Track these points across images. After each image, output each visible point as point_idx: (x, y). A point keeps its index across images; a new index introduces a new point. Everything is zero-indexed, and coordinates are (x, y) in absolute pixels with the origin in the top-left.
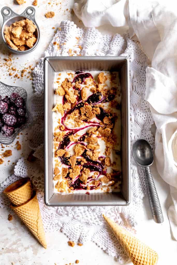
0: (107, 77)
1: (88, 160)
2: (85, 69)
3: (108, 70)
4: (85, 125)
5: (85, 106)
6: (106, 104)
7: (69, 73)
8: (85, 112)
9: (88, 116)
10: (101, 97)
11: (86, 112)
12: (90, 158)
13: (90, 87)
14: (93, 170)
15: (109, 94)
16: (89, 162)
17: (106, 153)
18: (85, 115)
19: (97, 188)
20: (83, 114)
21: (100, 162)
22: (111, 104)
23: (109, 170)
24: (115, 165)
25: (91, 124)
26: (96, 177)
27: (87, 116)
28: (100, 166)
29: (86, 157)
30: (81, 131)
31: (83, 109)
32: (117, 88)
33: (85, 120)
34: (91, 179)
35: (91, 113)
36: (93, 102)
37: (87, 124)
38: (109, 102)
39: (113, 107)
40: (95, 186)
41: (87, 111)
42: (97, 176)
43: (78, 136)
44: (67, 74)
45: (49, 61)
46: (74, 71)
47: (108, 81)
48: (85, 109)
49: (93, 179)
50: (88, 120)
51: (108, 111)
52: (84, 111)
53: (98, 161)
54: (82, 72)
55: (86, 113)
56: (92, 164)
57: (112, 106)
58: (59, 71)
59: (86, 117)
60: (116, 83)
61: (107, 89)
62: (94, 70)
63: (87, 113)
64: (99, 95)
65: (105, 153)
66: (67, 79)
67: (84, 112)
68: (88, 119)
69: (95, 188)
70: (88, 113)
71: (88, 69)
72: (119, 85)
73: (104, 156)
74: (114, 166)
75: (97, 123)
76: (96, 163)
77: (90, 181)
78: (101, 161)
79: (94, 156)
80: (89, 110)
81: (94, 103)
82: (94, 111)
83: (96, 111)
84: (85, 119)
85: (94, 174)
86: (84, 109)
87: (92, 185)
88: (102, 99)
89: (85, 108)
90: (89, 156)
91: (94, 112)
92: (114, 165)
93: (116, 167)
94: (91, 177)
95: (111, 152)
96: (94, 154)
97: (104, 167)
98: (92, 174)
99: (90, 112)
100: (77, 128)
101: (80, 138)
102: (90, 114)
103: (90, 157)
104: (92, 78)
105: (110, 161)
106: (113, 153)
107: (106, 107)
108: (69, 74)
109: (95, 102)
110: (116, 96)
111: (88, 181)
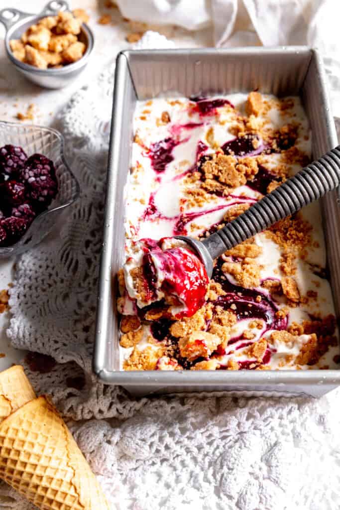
0: (270, 103)
1: (227, 286)
2: (212, 91)
3: (272, 92)
4: (216, 203)
5: (217, 157)
6: (272, 158)
7: (174, 100)
8: (216, 172)
9: (225, 179)
10: (259, 144)
11: (220, 171)
12: (234, 282)
13: (229, 125)
14: (246, 313)
15: (279, 138)
16: (233, 294)
17: (282, 269)
18: (216, 178)
19: (261, 368)
20: (211, 176)
21: (266, 292)
22: (286, 156)
23: (295, 316)
24: (316, 300)
25: (233, 200)
26: (255, 335)
27: (223, 181)
28: (267, 305)
29: (223, 278)
30: (205, 216)
31: (211, 164)
32: (300, 124)
33: (217, 190)
34: (239, 343)
35: (233, 171)
36: (237, 154)
37: (221, 201)
38: (280, 152)
39: (291, 161)
40: (254, 362)
41: (220, 168)
42: (259, 333)
43: (198, 228)
44: (168, 103)
45: (130, 58)
46: (186, 97)
47: (274, 112)
48: (216, 163)
49: (246, 342)
50: (225, 190)
51: (280, 170)
52: (212, 168)
53: (260, 289)
54: (205, 99)
55: (220, 174)
56: (241, 298)
57: (289, 159)
58: (148, 97)
59: (218, 184)
60: (295, 115)
61: (273, 129)
62: (235, 93)
63: (222, 173)
64: (252, 139)
65: (279, 271)
66: (166, 113)
67: (213, 171)
68: (224, 187)
69: (254, 369)
70: (223, 171)
71: (220, 92)
72: (303, 119)
73: (278, 277)
74: (312, 303)
75: (250, 198)
76: (253, 294)
77: (238, 348)
78: (268, 288)
79: (247, 271)
80: (226, 164)
81: (240, 155)
82: (241, 166)
83: (246, 165)
84: (217, 188)
85: (251, 326)
86: (214, 164)
87: (244, 358)
88: (260, 147)
89: (215, 161)
90: (232, 274)
91: (240, 168)
92: (311, 299)
93: (318, 306)
94: (242, 337)
95: (298, 266)
96: (245, 266)
97: (278, 307)
98: (242, 326)
99: (230, 169)
100: (195, 210)
101: (205, 233)
102: (231, 173)
103: (235, 278)
104: (232, 106)
105: (297, 289)
106: (304, 270)
107: (273, 163)
108: (172, 104)
109: (242, 153)
110: (298, 140)
111: (233, 347)
